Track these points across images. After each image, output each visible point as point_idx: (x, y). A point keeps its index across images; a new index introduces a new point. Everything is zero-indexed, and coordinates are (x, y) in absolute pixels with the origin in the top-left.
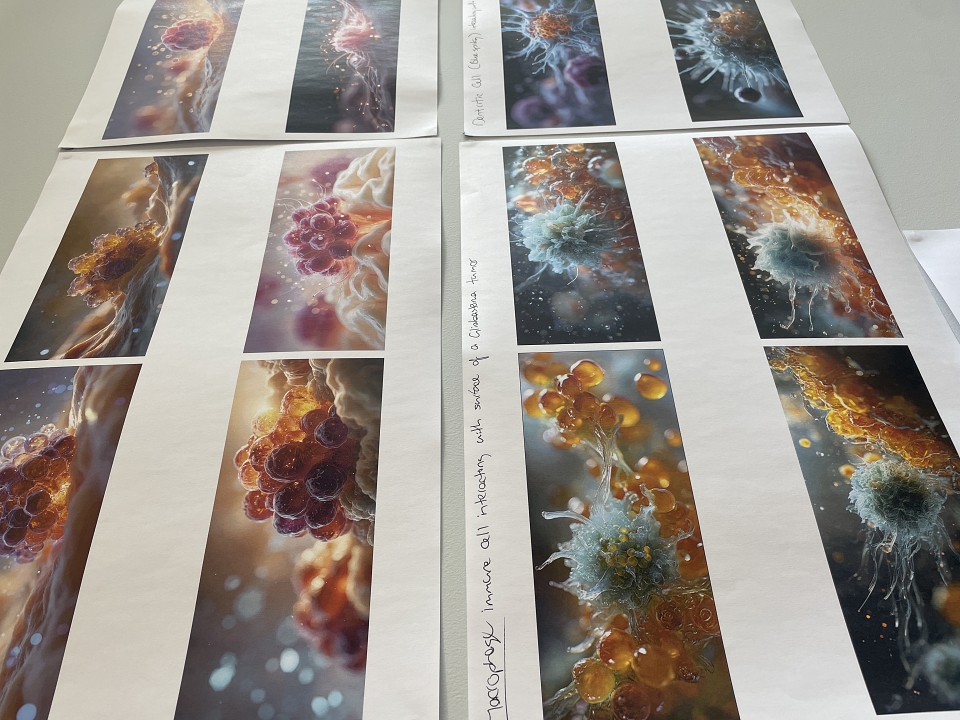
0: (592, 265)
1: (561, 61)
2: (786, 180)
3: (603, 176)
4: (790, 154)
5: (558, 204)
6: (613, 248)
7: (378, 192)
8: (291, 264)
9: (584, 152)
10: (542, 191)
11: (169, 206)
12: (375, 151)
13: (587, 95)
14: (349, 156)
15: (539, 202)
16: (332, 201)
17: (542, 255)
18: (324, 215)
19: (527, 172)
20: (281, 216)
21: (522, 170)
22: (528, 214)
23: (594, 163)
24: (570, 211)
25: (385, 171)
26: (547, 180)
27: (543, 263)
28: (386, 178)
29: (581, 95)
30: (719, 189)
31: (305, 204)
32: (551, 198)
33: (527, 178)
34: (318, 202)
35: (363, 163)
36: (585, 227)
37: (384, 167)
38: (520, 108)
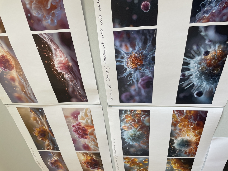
0: (138, 143)
1: (138, 79)
2: (192, 127)
3: (145, 122)
4: (198, 119)
5: (132, 129)
6: (143, 140)
7: (89, 121)
8: (76, 136)
9: (141, 114)
10: (129, 124)
11: (43, 122)
12: (85, 109)
13: (145, 92)
14: (79, 110)
15: (128, 128)
16: (79, 123)
17: (128, 140)
18: (79, 126)
19: (125, 118)
20: (69, 126)
21: (124, 118)
22: (125, 131)
23: (143, 118)
24: (135, 131)
25: (89, 115)
26: (130, 122)
27: (128, 142)
28: (90, 117)
29: (143, 92)
30: (173, 128)
31: (74, 124)
32: (131, 127)
33: (125, 120)
34: (76, 123)
35: (83, 113)
36: (138, 135)
37: (89, 114)
38: (124, 96)
